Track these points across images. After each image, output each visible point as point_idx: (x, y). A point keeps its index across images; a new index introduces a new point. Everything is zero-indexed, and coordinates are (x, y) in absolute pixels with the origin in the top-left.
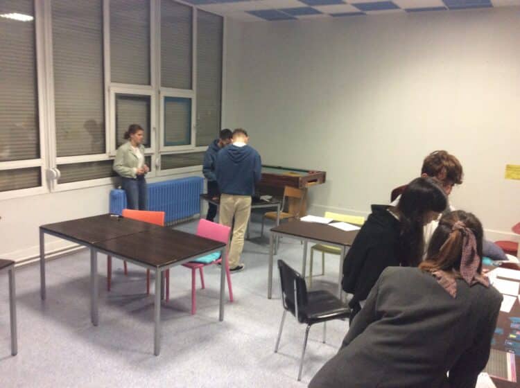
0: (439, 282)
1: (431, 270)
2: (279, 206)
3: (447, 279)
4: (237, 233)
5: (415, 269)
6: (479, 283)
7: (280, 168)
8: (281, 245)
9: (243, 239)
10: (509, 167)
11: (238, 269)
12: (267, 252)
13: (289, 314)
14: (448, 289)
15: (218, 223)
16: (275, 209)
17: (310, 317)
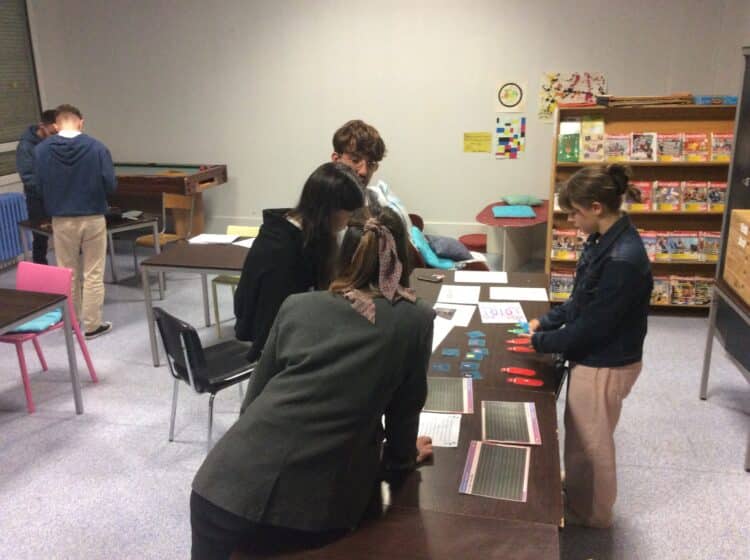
0: (353, 306)
1: (344, 290)
2: (155, 225)
3: (364, 300)
4: (89, 277)
5: (325, 292)
6: (403, 299)
7: (153, 165)
8: (168, 283)
9: (102, 284)
10: (467, 137)
11: (102, 330)
12: (143, 298)
13: (182, 383)
14: (365, 314)
15: (55, 265)
16: (149, 231)
17: (212, 382)
